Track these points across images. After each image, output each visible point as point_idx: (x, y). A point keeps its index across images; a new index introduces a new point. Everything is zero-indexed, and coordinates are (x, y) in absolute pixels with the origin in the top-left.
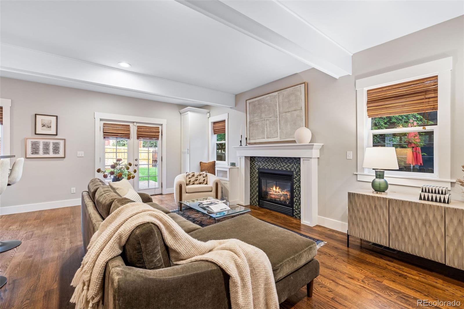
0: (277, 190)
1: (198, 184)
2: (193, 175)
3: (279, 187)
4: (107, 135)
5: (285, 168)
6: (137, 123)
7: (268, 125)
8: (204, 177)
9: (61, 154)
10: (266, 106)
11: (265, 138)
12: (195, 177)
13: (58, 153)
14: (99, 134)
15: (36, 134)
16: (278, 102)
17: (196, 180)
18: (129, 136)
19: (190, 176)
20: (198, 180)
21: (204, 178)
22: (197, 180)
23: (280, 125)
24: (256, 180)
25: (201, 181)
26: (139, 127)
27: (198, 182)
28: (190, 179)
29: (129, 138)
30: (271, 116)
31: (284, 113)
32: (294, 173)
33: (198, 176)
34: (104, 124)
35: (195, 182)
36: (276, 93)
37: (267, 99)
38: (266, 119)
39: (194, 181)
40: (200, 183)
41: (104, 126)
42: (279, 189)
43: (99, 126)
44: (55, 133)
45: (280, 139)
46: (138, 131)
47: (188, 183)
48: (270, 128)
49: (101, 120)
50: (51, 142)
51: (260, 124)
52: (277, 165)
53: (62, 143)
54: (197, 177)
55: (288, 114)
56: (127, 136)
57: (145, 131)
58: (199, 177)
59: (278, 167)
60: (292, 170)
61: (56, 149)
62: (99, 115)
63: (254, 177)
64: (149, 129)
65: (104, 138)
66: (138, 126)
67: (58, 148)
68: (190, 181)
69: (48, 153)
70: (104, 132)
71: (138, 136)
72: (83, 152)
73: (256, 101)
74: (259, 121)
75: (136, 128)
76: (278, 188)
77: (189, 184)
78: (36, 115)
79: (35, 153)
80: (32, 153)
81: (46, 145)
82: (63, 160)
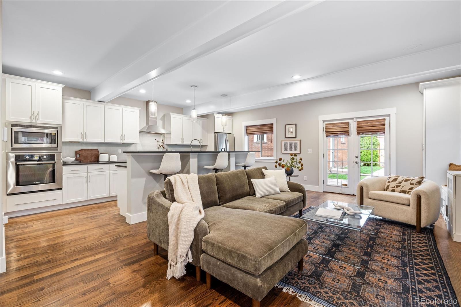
1: (400, 192)
2: (395, 180)
4: (329, 134)
6: (356, 118)
8: (411, 184)
9: (298, 151)
12: (397, 181)
14: (322, 134)
15: (286, 138)
17: (398, 186)
18: (348, 133)
19: (391, 180)
20: (401, 187)
21: (412, 186)
22: (400, 186)
25: (406, 189)
26: (359, 123)
27: (399, 189)
28: (389, 184)
29: (349, 135)
33: (402, 181)
34: (326, 124)
35: (396, 189)
39: (394, 187)
40: (404, 192)
41: (326, 127)
43: (321, 126)
44: (295, 136)
46: (358, 127)
47: (386, 188)
49: (324, 121)
50: (293, 142)
53: (298, 143)
54: (400, 183)
56: (347, 133)
57: (365, 126)
58: (403, 182)
61: (295, 149)
62: (322, 118)
64: (370, 123)
65: (327, 136)
66: (357, 122)
67: (297, 146)
68: (388, 186)
69: (292, 150)
70: (326, 132)
71: (357, 132)
72: (311, 149)
75: (356, 124)
77: (387, 189)
78: (286, 125)
79: (286, 150)
80: (285, 150)
81: (291, 144)
82: (299, 155)
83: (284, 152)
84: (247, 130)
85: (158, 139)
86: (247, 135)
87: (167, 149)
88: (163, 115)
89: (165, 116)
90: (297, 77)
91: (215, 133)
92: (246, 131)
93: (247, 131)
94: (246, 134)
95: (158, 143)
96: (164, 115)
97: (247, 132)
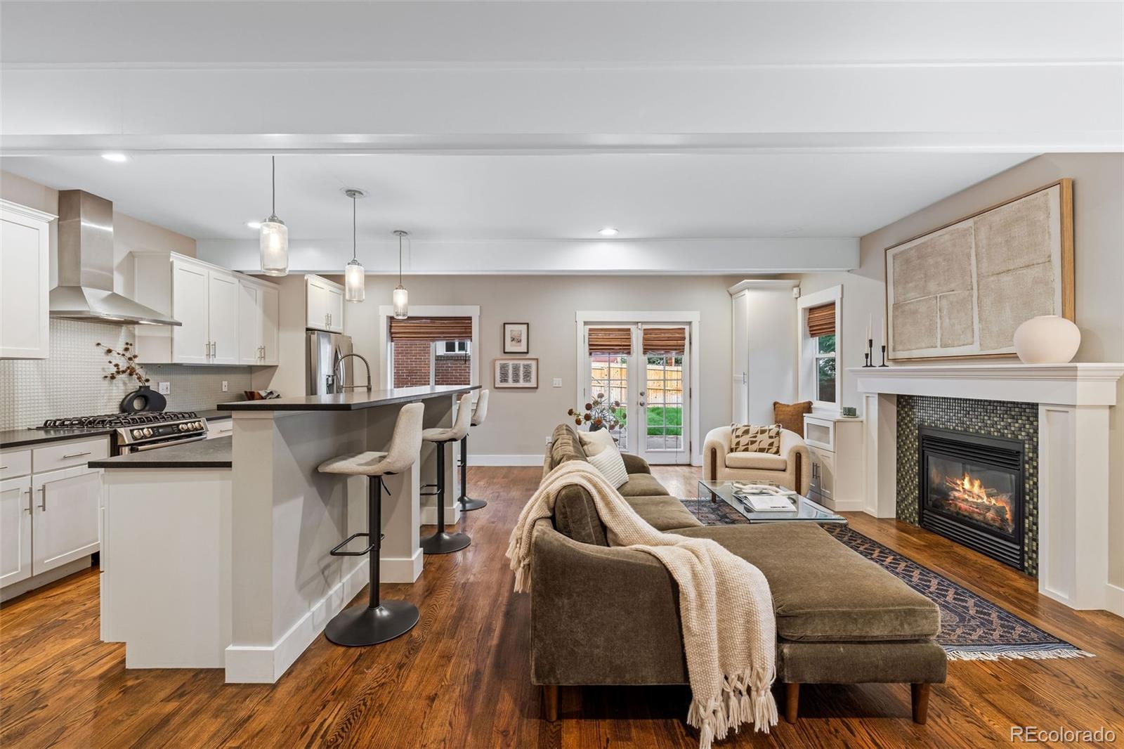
0: (976, 489)
1: (756, 451)
2: (747, 432)
3: (981, 482)
4: (594, 348)
5: (999, 431)
6: (643, 323)
7: (945, 312)
8: (771, 437)
9: (533, 384)
10: (940, 259)
11: (936, 347)
12: (750, 435)
13: (530, 381)
14: (583, 348)
15: (505, 353)
16: (973, 246)
17: (753, 442)
18: (629, 349)
19: (739, 433)
20: (758, 442)
21: (772, 440)
22: (756, 441)
23: (980, 312)
24: (912, 458)
25: (765, 445)
26: (646, 332)
27: (755, 446)
28: (738, 439)
29: (629, 353)
30: (953, 286)
31: (993, 275)
32: (1027, 446)
33: (757, 433)
34: (590, 330)
35: (750, 447)
36: (970, 222)
37: (942, 240)
38: (938, 296)
39: (748, 444)
40: (762, 450)
41: (590, 335)
42: (980, 487)
43: (582, 332)
44: (525, 350)
45: (982, 350)
46: (645, 339)
47: (734, 446)
48: (950, 319)
49: (586, 323)
50: (522, 363)
51: (923, 309)
52: (973, 420)
53: (533, 363)
54: (755, 437)
55: (1006, 279)
56: (627, 349)
57: (657, 337)
58: (759, 435)
59: (977, 427)
60: (1020, 437)
61: (527, 376)
62: (583, 316)
63: (908, 447)
64: (665, 334)
65: (591, 354)
66: (645, 330)
67: (530, 373)
68: (738, 443)
69: (518, 381)
70: (590, 345)
71: (644, 349)
72: (560, 379)
73: (911, 249)
74: (920, 301)
75: (641, 334)
76: (977, 483)
77: (736, 448)
78: (505, 324)
79: (504, 380)
80: (501, 382)
81: (516, 368)
82: (535, 392)
83: (499, 384)
84: (391, 326)
85: (107, 344)
86: (392, 341)
87: (147, 380)
88: (128, 252)
89: (136, 259)
90: (609, 232)
91: (308, 329)
92: (390, 329)
93: (392, 331)
94: (389, 338)
95: (109, 358)
96: (131, 255)
97: (391, 333)
